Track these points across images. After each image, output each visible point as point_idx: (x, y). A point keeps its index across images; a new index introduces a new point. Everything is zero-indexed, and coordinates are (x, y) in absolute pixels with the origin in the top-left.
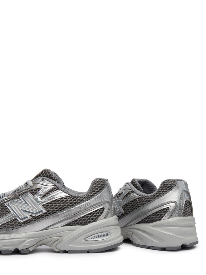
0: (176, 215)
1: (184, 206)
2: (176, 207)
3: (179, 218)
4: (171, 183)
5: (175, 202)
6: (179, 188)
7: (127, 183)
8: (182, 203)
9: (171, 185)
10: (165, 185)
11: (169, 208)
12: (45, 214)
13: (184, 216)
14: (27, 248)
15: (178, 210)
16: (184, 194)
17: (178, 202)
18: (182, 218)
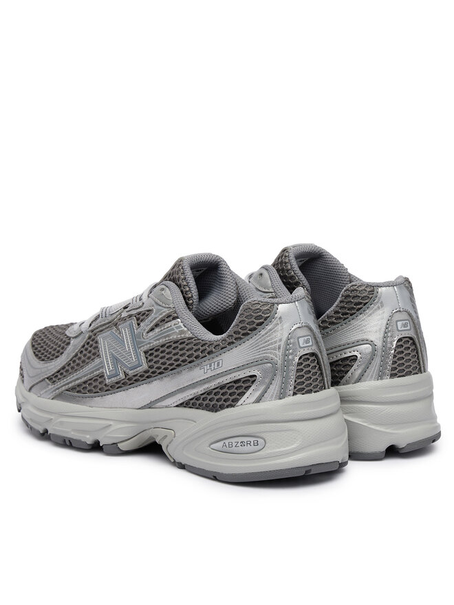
0: (372, 376)
1: (393, 351)
2: (373, 354)
3: (379, 383)
4: (362, 296)
5: (371, 343)
6: (382, 306)
7: (265, 268)
8: (389, 345)
9: (363, 298)
10: (349, 296)
11: (357, 356)
12: (146, 372)
13: (392, 376)
14: (114, 444)
15: (377, 361)
16: (397, 321)
17: (379, 343)
18: (387, 381)
